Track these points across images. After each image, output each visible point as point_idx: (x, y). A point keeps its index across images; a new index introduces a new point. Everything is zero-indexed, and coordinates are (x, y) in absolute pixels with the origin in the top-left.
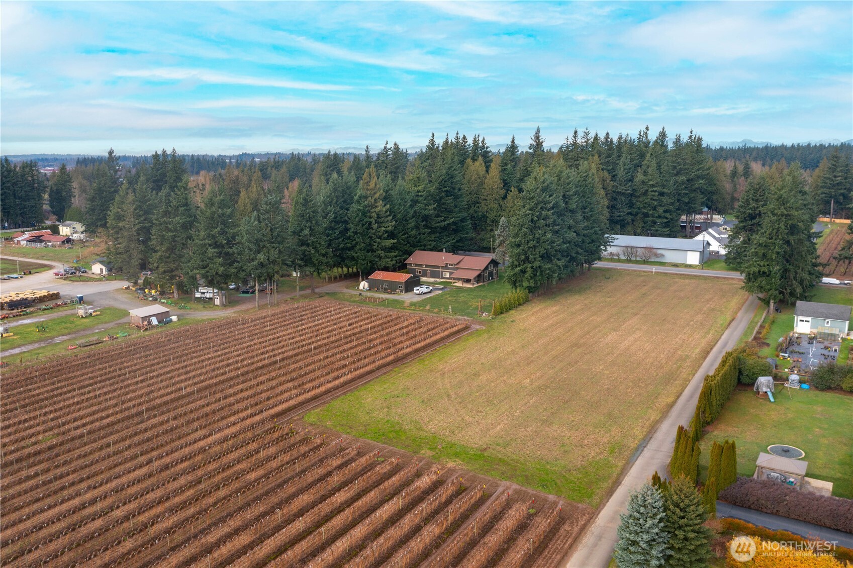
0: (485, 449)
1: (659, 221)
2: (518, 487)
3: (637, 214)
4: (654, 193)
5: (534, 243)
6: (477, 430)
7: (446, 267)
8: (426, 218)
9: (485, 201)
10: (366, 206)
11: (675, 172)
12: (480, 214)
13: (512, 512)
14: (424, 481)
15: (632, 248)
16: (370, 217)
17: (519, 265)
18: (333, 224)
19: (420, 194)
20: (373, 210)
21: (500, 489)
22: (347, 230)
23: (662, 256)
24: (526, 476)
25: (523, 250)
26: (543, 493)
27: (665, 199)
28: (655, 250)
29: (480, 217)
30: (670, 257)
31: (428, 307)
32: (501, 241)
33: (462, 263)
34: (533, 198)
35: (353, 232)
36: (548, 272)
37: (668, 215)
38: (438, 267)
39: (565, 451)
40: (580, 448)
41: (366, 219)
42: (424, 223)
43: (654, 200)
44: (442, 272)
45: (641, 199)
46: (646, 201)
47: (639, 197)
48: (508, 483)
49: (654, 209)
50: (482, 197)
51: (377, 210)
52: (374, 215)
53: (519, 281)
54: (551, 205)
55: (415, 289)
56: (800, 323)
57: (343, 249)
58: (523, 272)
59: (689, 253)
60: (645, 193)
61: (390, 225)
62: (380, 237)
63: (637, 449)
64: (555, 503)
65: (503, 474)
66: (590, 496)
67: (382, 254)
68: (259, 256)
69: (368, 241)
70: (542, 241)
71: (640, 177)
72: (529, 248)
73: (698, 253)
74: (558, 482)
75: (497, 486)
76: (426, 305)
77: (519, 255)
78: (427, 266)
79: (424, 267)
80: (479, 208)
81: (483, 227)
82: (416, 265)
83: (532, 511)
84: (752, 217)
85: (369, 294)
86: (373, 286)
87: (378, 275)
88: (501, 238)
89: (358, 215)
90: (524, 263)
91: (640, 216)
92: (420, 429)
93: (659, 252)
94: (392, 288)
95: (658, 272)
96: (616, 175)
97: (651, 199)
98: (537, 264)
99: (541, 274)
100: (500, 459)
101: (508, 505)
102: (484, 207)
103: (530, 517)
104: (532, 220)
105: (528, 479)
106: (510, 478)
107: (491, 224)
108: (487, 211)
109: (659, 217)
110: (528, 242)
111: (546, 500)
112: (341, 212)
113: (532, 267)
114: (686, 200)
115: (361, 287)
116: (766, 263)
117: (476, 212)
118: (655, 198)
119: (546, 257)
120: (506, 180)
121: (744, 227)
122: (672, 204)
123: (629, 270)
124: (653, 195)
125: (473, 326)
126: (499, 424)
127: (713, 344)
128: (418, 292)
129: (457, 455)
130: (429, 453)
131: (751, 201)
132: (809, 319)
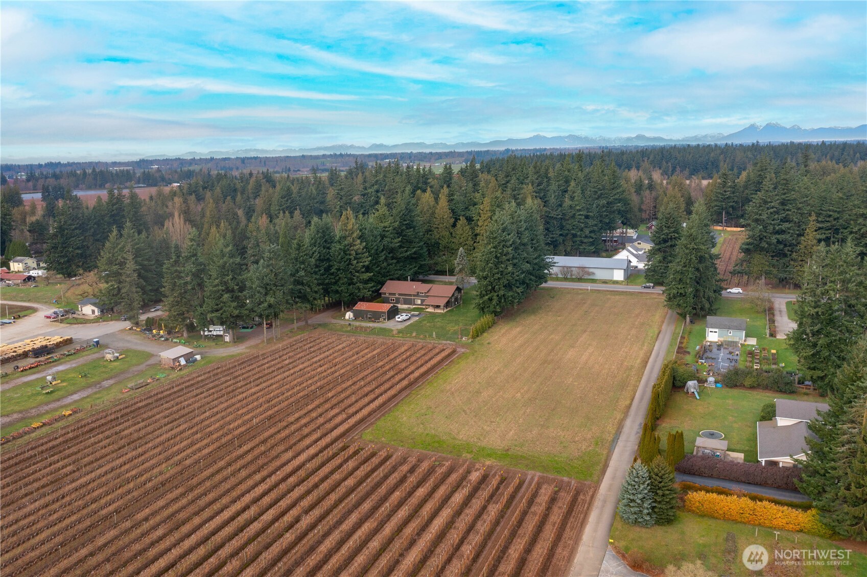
0: (508, 450)
1: (586, 240)
2: (541, 474)
3: (567, 234)
4: (580, 217)
5: (499, 276)
6: (497, 436)
7: (417, 295)
8: (392, 251)
9: (437, 229)
10: (345, 246)
11: (596, 196)
12: (433, 241)
13: (543, 491)
14: (475, 476)
15: (567, 267)
16: (350, 255)
17: (487, 295)
18: (318, 262)
19: (386, 229)
20: (352, 248)
21: (529, 477)
22: (330, 267)
23: (593, 274)
24: (543, 466)
25: (489, 282)
26: (559, 477)
27: (591, 222)
28: (587, 269)
29: (433, 243)
30: (600, 275)
31: (414, 334)
32: (460, 269)
33: (431, 291)
34: (495, 238)
35: (336, 269)
36: (510, 298)
37: (592, 235)
38: (410, 295)
39: (564, 447)
40: (574, 443)
41: (348, 257)
42: (391, 255)
43: (581, 222)
44: (414, 299)
45: (569, 222)
46: (574, 223)
47: (568, 220)
48: (533, 472)
49: (582, 230)
50: (434, 226)
51: (355, 248)
52: (353, 253)
53: (488, 307)
54: (511, 243)
55: (397, 317)
56: (710, 333)
57: (328, 284)
58: (491, 300)
59: (615, 271)
60: (573, 216)
61: (367, 261)
62: (358, 272)
63: (613, 441)
64: (569, 483)
65: (527, 466)
66: (591, 476)
67: (361, 286)
69: (349, 276)
70: (505, 273)
71: (567, 202)
72: (495, 279)
73: (623, 271)
74: (566, 468)
75: (526, 475)
76: (412, 332)
77: (487, 286)
78: (400, 294)
79: (397, 296)
80: (431, 235)
81: (436, 253)
82: (390, 294)
83: (556, 489)
84: (665, 241)
86: (358, 315)
87: (362, 306)
88: (461, 266)
89: (340, 254)
90: (491, 292)
91: (569, 236)
92: (454, 439)
93: (591, 270)
94: (376, 316)
95: (592, 290)
96: (548, 201)
97: (578, 222)
98: (502, 293)
99: (505, 301)
100: (521, 456)
101: (539, 486)
102: (436, 235)
103: (556, 493)
104: (496, 257)
105: (545, 469)
106: (533, 468)
107: (443, 249)
108: (439, 239)
109: (586, 237)
110: (494, 275)
111: (562, 481)
112: (324, 251)
113: (498, 296)
114: (607, 221)
115: (347, 317)
116: (682, 286)
117: (429, 239)
118: (582, 221)
119: (509, 286)
120: (454, 209)
121: (659, 249)
122: (596, 225)
123: (568, 288)
124: (580, 219)
125: (458, 350)
126: (511, 430)
127: (648, 354)
128: (400, 320)
129: (489, 456)
130: (469, 456)
131: (664, 228)
132: (717, 330)
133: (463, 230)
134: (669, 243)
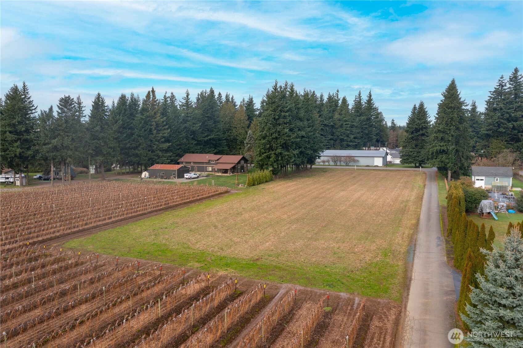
0: (257, 259)
1: (351, 144)
2: (303, 288)
3: (336, 140)
4: (347, 126)
5: (277, 135)
6: (246, 246)
7: (209, 163)
8: (193, 132)
9: (235, 129)
10: (147, 117)
11: (358, 114)
12: (232, 137)
13: (303, 312)
15: (337, 157)
16: (151, 125)
17: (265, 153)
18: (121, 130)
20: (153, 120)
21: (282, 291)
22: (132, 134)
23: (358, 161)
24: (307, 278)
25: (268, 141)
26: (332, 292)
27: (354, 130)
28: (352, 158)
29: (232, 139)
30: (363, 162)
32: (249, 148)
33: (221, 159)
35: (137, 135)
36: (287, 157)
37: (356, 140)
38: (203, 163)
39: (340, 258)
40: (353, 254)
41: (147, 126)
42: (192, 136)
43: (347, 130)
44: (206, 167)
45: (338, 130)
46: (342, 131)
47: (337, 128)
48: (290, 285)
49: (348, 136)
50: (233, 126)
51: (156, 120)
52: (154, 123)
53: (266, 164)
54: (288, 108)
55: (185, 175)
56: (476, 181)
57: (129, 148)
58: (269, 157)
59: (375, 158)
60: (341, 126)
61: (166, 133)
62: (158, 141)
63: (408, 252)
64: (350, 302)
65: (281, 278)
66: (386, 292)
67: (160, 154)
68: (53, 141)
69: (149, 143)
70: (282, 134)
71: (337, 116)
72: (273, 138)
73: (381, 159)
74: (344, 281)
75: (278, 289)
77: (265, 144)
78: (194, 163)
79: (192, 164)
80: (231, 133)
81: (234, 147)
82: (186, 163)
83: (328, 309)
84: (417, 130)
85: (149, 180)
86: (153, 175)
87: (157, 167)
88: (249, 145)
89: (141, 123)
90: (269, 151)
91: (338, 141)
92: (188, 248)
93: (356, 158)
94: (167, 175)
95: (358, 169)
96: (322, 114)
97: (345, 130)
98: (279, 151)
99: (282, 160)
100: (275, 266)
101: (296, 305)
102: (234, 133)
103: (327, 315)
104: (274, 118)
105: (309, 281)
106: (291, 281)
107: (240, 144)
108: (237, 135)
109: (351, 141)
110: (272, 135)
111: (338, 297)
112: (128, 120)
113: (275, 154)
114: (367, 132)
115: (143, 176)
116: (444, 144)
117: (229, 136)
118: (348, 129)
119: (285, 146)
120: (249, 115)
121: (412, 138)
122: (358, 133)
123: (338, 168)
124: (347, 127)
125: (232, 191)
126: (267, 242)
127: (421, 194)
128: (188, 177)
129: (227, 265)
130: (197, 265)
131: (416, 120)
132: (483, 178)
133: (255, 128)
134: (421, 132)
